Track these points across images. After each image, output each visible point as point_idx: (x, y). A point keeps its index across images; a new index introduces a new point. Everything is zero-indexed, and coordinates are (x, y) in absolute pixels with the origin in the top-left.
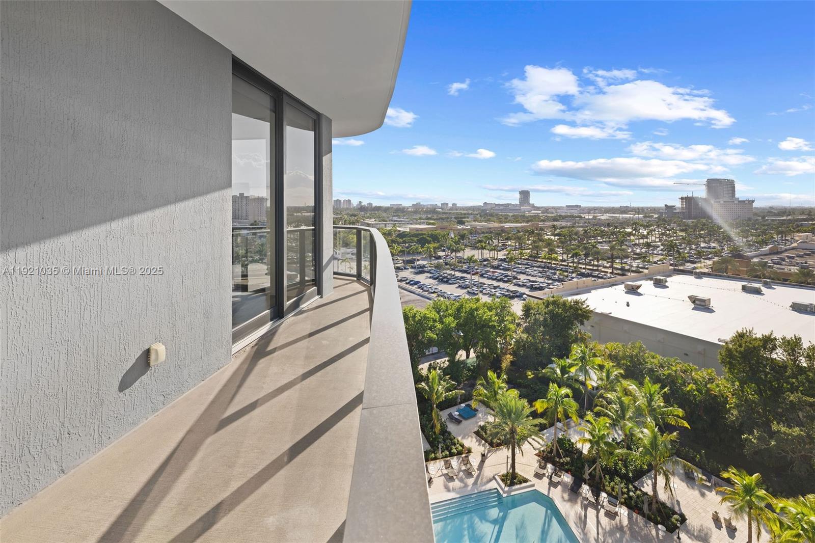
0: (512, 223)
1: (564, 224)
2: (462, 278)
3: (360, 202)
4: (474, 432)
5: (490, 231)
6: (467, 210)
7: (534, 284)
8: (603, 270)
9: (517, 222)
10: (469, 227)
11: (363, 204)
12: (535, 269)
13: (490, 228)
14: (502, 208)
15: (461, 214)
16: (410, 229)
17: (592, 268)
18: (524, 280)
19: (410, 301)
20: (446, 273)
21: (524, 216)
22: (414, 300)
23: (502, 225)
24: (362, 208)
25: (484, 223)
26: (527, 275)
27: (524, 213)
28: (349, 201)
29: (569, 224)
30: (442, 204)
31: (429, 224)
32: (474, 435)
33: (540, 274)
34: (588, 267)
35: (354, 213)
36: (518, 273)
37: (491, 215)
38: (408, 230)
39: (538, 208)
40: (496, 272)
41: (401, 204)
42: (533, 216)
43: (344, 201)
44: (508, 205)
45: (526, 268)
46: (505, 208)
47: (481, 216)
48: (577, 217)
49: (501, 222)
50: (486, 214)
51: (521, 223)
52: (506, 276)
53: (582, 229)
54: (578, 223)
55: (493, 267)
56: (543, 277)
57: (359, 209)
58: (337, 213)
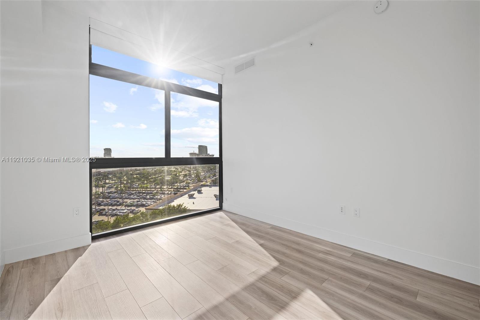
7: (139, 203)
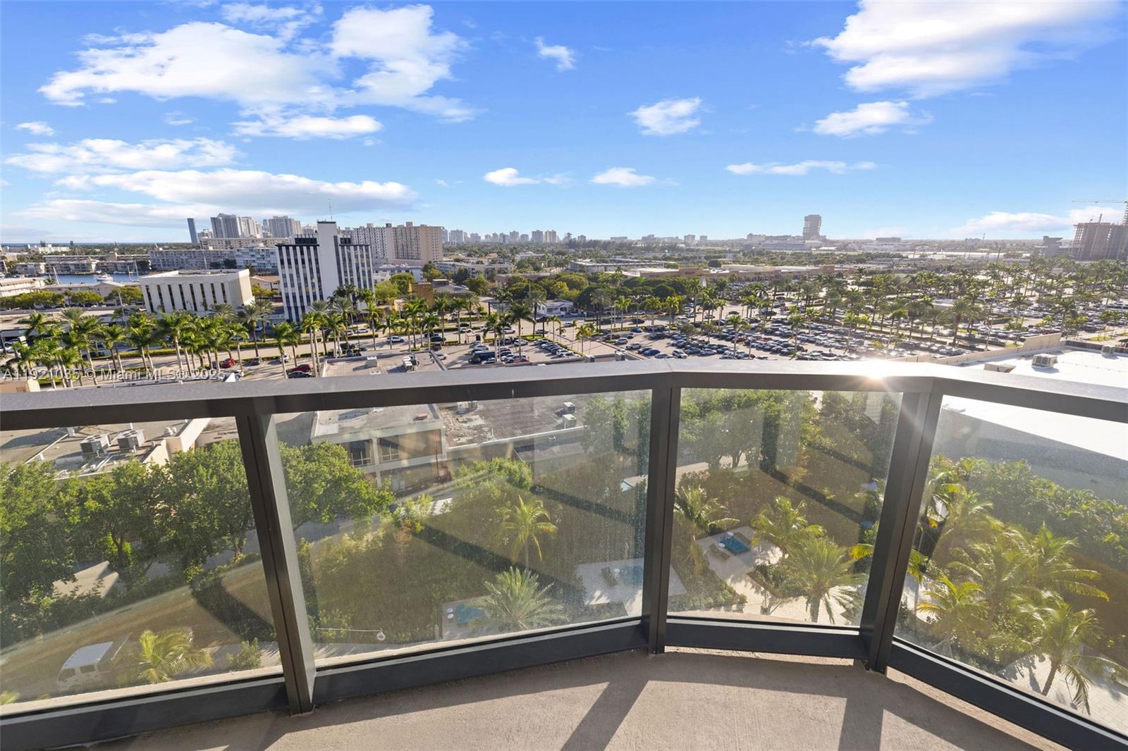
0: (792, 265)
1: (874, 267)
2: (720, 346)
3: (569, 234)
4: (748, 574)
5: (758, 277)
6: (722, 246)
8: (938, 339)
9: (800, 264)
10: (727, 272)
11: (572, 237)
12: (829, 335)
13: (760, 273)
14: (775, 242)
15: (715, 252)
16: (641, 274)
17: (919, 335)
18: (814, 352)
20: (696, 340)
21: (810, 254)
23: (777, 268)
24: (571, 244)
25: (749, 266)
26: (818, 344)
27: (810, 250)
28: (554, 234)
29: (881, 267)
30: (685, 237)
31: (668, 266)
32: (748, 578)
33: (837, 344)
34: (913, 334)
35: (561, 249)
36: (803, 341)
37: (760, 253)
38: (639, 276)
39: (832, 243)
40: (770, 339)
41: (626, 238)
42: (823, 255)
43: (546, 233)
44: (786, 237)
45: (816, 334)
46: (780, 242)
47: (744, 255)
48: (894, 256)
49: (775, 264)
50: (752, 252)
51: (805, 265)
52: (786, 346)
53: (904, 275)
54: (898, 266)
55: (766, 332)
56: (842, 348)
57: (567, 244)
58: (538, 251)
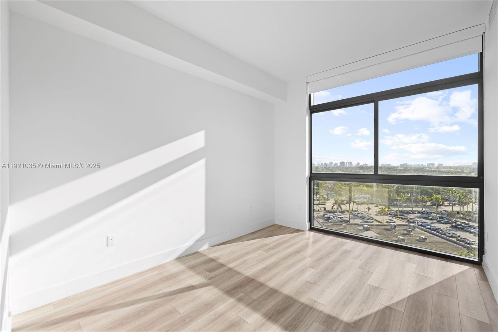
3: (358, 163)
19: (437, 242)
22: (440, 242)
24: (361, 167)
28: (351, 163)
30: (428, 164)
41: (390, 165)
43: (347, 163)
57: (359, 167)
